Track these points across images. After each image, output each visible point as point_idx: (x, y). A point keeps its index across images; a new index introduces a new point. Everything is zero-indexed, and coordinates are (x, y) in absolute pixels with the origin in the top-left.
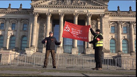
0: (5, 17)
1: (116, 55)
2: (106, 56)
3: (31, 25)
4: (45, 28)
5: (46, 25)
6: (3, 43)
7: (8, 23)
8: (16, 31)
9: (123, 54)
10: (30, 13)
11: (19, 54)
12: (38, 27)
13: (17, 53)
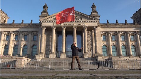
0: (19, 31)
1: (108, 58)
2: (100, 59)
3: (40, 36)
4: (51, 38)
5: (52, 36)
6: (17, 51)
7: (21, 35)
8: (28, 41)
9: (113, 57)
10: (39, 27)
11: (30, 59)
12: (46, 38)
13: (29, 59)
